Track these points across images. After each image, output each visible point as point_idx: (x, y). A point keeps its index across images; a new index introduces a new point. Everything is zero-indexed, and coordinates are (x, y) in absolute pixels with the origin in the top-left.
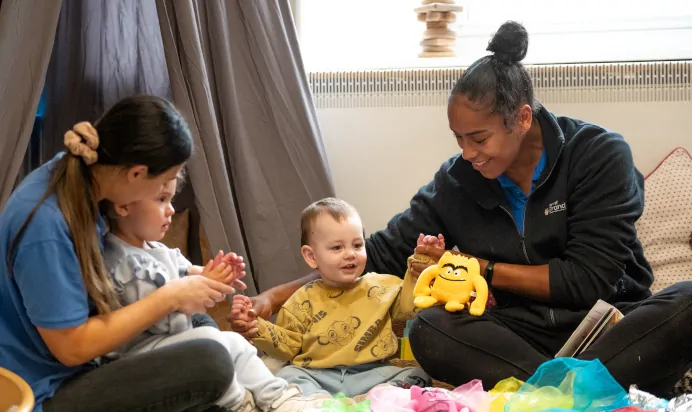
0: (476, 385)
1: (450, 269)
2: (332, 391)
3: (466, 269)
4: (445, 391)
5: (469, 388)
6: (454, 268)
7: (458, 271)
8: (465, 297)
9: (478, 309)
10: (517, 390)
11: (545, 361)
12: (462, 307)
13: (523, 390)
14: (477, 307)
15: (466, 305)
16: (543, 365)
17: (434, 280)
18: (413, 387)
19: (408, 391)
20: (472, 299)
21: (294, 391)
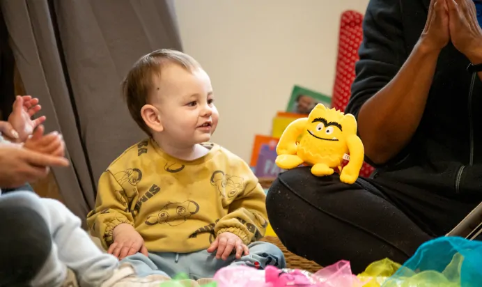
0: (343, 267)
1: (321, 124)
2: (171, 273)
3: (340, 127)
4: (306, 273)
5: (335, 270)
6: (326, 124)
7: (330, 128)
8: (336, 159)
9: (349, 175)
10: (392, 274)
11: (427, 240)
12: (332, 171)
13: (398, 274)
14: (349, 173)
15: (336, 169)
16: (425, 244)
17: (301, 136)
18: (268, 267)
19: (263, 272)
20: (345, 163)
21: (128, 271)
